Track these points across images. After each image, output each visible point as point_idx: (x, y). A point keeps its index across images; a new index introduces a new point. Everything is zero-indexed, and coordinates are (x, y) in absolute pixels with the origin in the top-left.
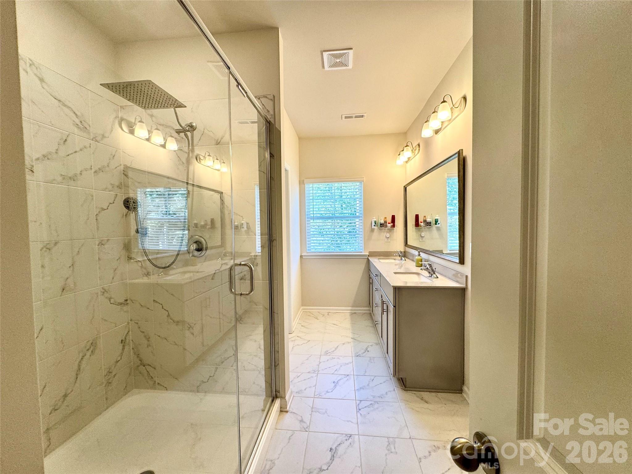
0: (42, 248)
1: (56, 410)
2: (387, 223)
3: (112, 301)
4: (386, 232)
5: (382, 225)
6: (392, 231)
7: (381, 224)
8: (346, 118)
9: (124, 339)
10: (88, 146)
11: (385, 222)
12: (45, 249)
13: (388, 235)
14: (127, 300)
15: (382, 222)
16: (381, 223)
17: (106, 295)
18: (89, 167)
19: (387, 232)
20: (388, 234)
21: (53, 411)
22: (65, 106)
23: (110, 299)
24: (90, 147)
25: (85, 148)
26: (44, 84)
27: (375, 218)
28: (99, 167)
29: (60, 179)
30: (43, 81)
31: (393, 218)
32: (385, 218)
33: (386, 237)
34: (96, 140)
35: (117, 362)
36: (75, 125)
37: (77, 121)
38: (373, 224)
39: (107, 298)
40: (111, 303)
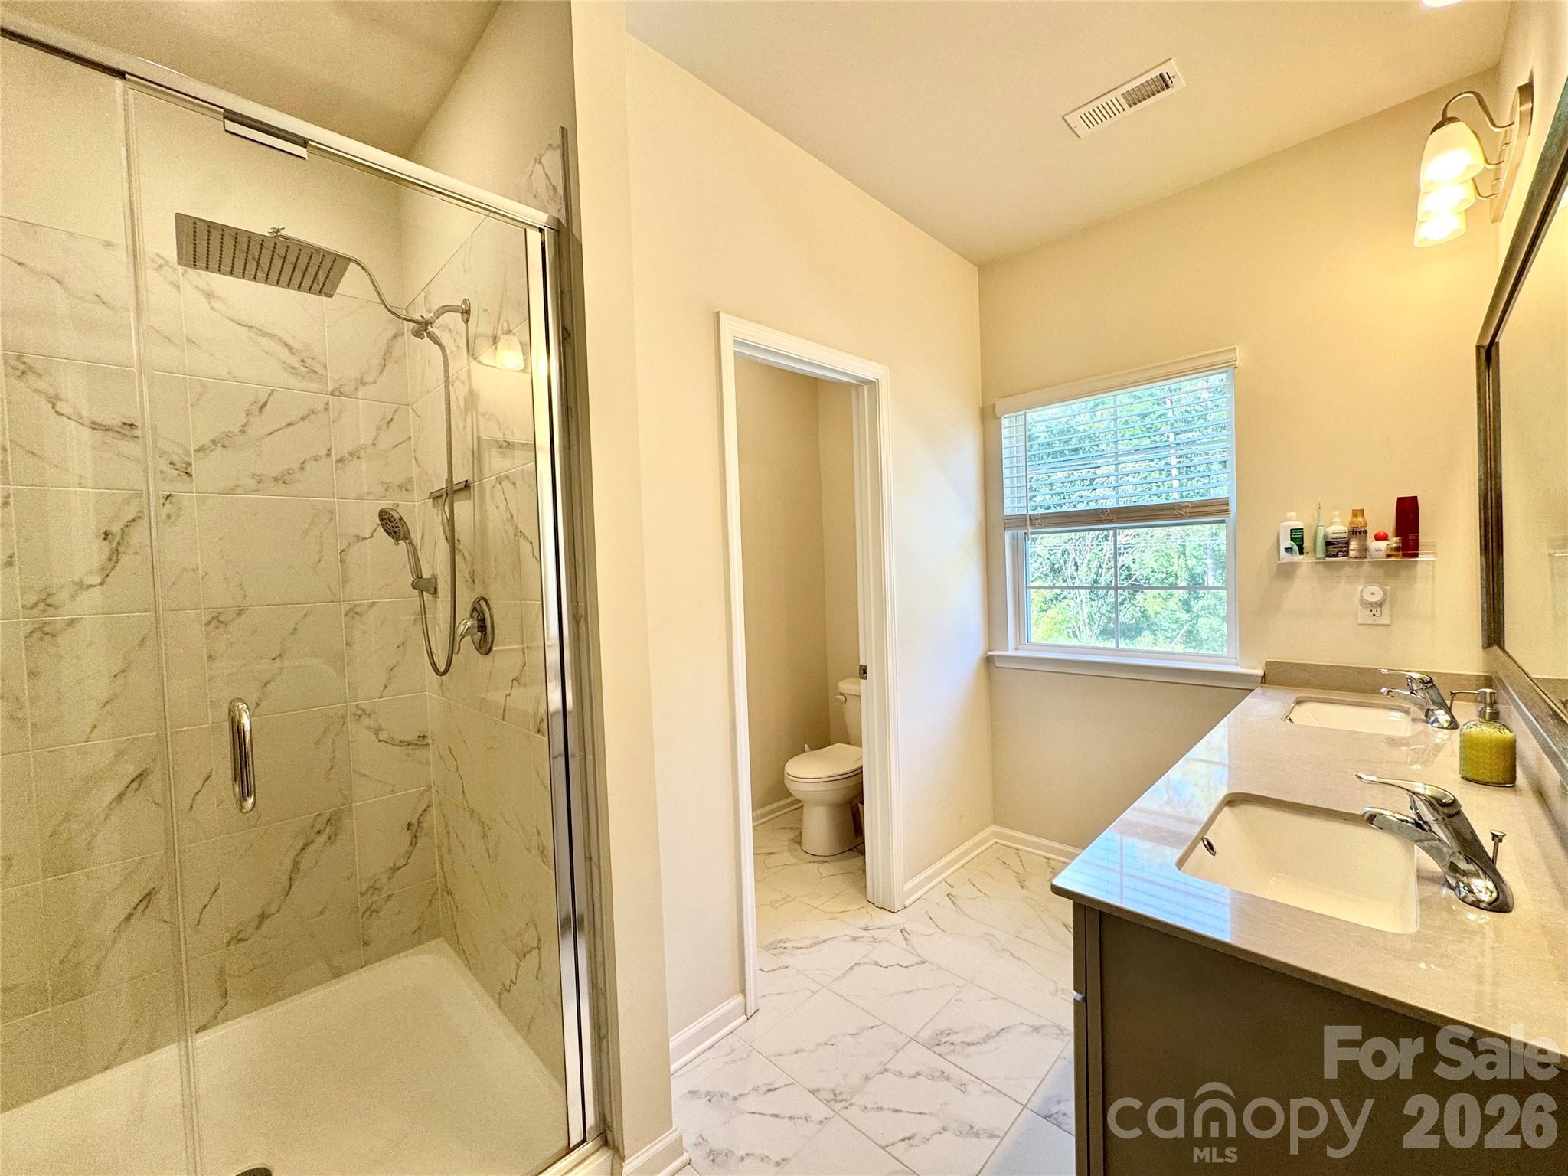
0: (210, 622)
1: (240, 940)
2: (1371, 536)
3: (383, 736)
4: (1362, 580)
5: (1335, 547)
6: (1404, 573)
7: (1328, 544)
8: (1090, 121)
9: (414, 821)
10: (320, 407)
11: (1359, 532)
12: (215, 623)
13: (1374, 594)
14: (424, 737)
15: (1338, 528)
16: (1331, 537)
17: (365, 721)
18: (323, 452)
19: (1371, 580)
20: (1375, 588)
21: (235, 941)
22: (264, 334)
23: (377, 732)
24: (326, 409)
25: (313, 412)
26: (216, 304)
27: (1294, 514)
28: (350, 449)
29: (251, 483)
30: (213, 296)
31: (1408, 512)
32: (1359, 513)
33: (1365, 604)
34: (341, 393)
35: (395, 869)
36: (289, 369)
37: (294, 361)
38: (1286, 542)
39: (368, 728)
40: (380, 741)
